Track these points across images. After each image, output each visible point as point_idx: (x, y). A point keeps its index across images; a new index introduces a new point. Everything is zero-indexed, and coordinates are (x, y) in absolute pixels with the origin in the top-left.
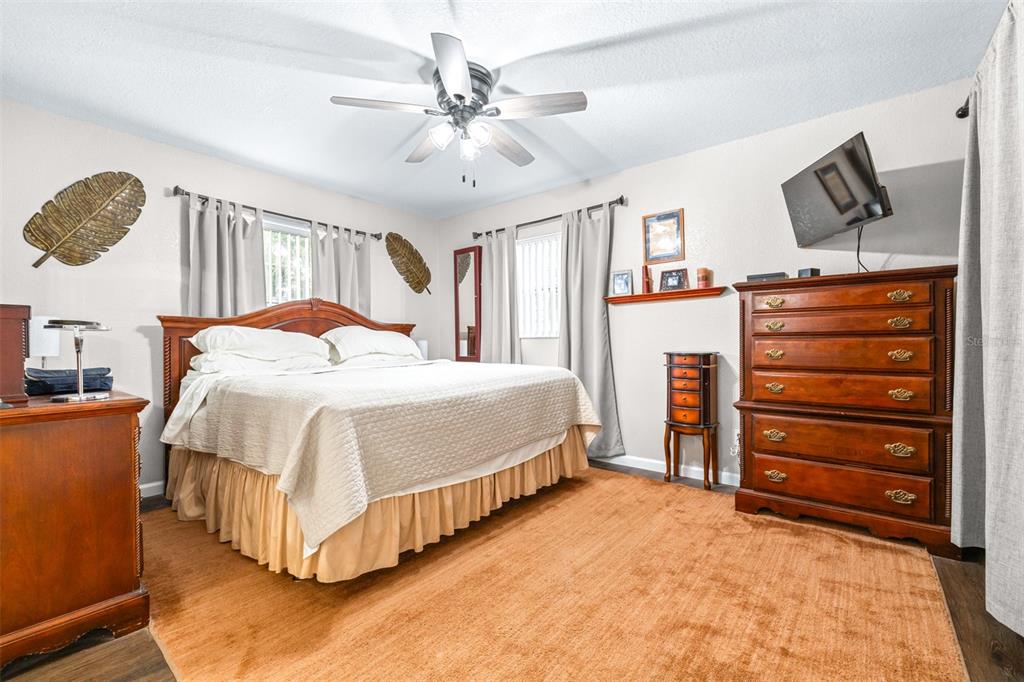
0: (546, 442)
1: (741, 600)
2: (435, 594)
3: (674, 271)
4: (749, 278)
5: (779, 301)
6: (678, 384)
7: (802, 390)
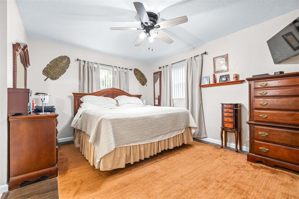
0: (177, 132)
1: (245, 196)
2: (135, 178)
3: (224, 75)
4: (253, 76)
5: (265, 84)
6: (226, 114)
7: (275, 117)
